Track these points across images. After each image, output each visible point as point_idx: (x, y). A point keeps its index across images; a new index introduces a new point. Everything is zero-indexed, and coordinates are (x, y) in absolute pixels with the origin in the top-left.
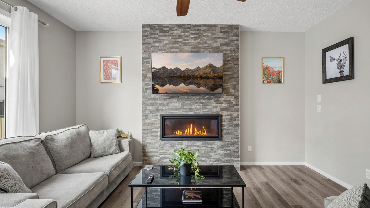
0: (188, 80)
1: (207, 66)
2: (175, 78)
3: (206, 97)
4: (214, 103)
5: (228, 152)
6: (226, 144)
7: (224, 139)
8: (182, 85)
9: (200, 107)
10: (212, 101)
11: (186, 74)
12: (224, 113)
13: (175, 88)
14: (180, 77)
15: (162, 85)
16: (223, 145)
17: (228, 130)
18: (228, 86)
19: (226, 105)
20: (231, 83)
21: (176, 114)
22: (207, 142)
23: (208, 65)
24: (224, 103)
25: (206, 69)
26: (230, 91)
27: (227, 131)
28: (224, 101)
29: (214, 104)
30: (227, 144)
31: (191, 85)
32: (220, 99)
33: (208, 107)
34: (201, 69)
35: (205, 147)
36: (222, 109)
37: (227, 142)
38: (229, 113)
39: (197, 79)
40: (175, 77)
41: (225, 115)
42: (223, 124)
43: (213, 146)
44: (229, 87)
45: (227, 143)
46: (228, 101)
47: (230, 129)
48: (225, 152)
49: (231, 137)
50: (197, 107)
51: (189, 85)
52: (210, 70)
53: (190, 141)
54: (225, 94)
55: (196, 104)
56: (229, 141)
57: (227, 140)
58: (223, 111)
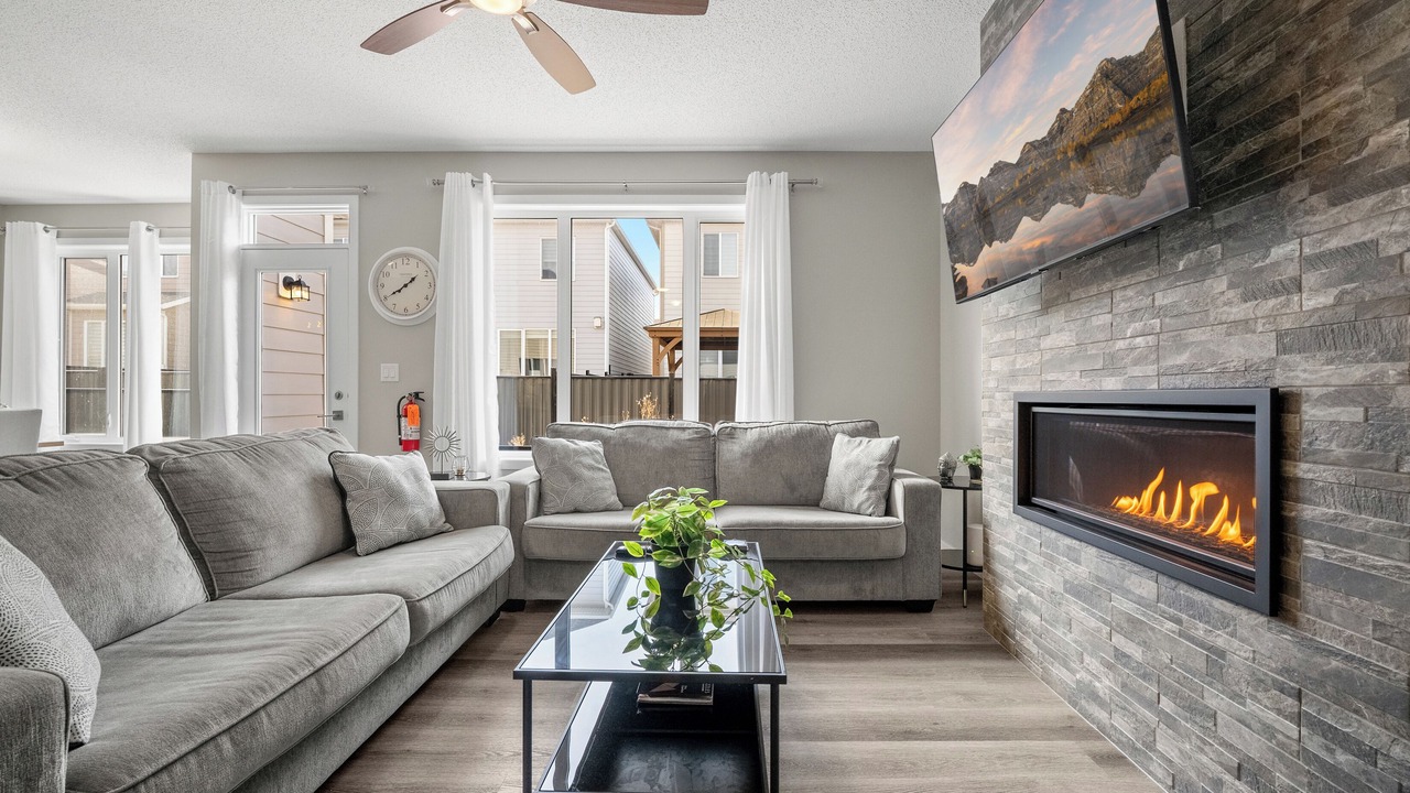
0: (1038, 191)
1: (1092, 84)
2: (1000, 208)
3: (1181, 266)
4: (1231, 294)
5: (1343, 758)
6: (1325, 675)
7: (1303, 617)
8: (1026, 223)
9: (1149, 338)
10: (1219, 284)
11: (1029, 172)
12: (1305, 374)
13: (1007, 249)
14: (1014, 193)
15: (972, 260)
16: (1293, 664)
17: (1345, 539)
18: (1342, 112)
19: (1326, 299)
20: (1379, 62)
21: (1062, 388)
22: (1184, 591)
23: (1094, 76)
24: (1310, 279)
25: (1092, 100)
26: (1364, 142)
27: (1339, 554)
28: (1310, 262)
29: (1229, 303)
30: (1337, 674)
31: (1053, 208)
32: (1277, 252)
33: (1196, 335)
34: (1072, 111)
35: (1175, 627)
36: (1287, 343)
37: (1336, 654)
38: (1357, 373)
39: (1069, 168)
40: (998, 203)
41: (1316, 392)
42: (1298, 480)
43: (1221, 640)
44: (1353, 115)
45: (1335, 663)
46: (1346, 251)
47: (1363, 538)
48: (1314, 744)
49: (1376, 623)
50: (1139, 340)
51: (1045, 212)
52: (1109, 95)
53: (1106, 554)
54: (1314, 199)
55: (1133, 325)
56: (1349, 658)
57: (1336, 635)
58: (1298, 358)
